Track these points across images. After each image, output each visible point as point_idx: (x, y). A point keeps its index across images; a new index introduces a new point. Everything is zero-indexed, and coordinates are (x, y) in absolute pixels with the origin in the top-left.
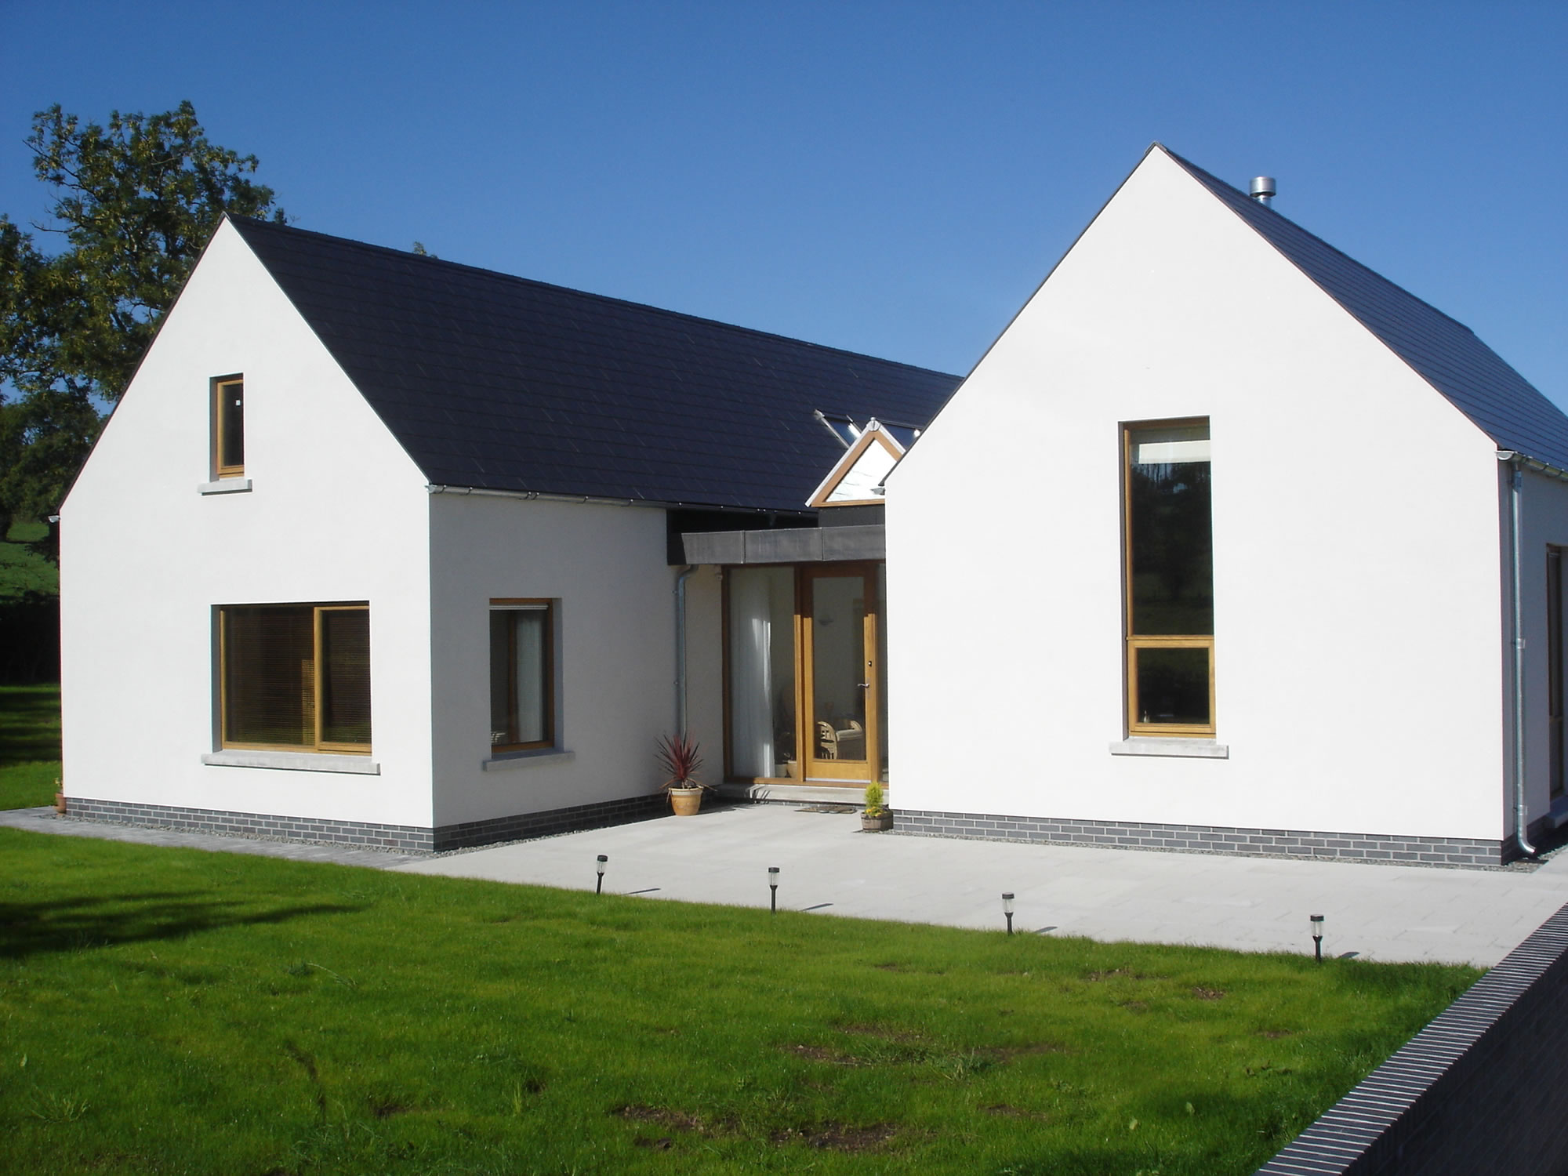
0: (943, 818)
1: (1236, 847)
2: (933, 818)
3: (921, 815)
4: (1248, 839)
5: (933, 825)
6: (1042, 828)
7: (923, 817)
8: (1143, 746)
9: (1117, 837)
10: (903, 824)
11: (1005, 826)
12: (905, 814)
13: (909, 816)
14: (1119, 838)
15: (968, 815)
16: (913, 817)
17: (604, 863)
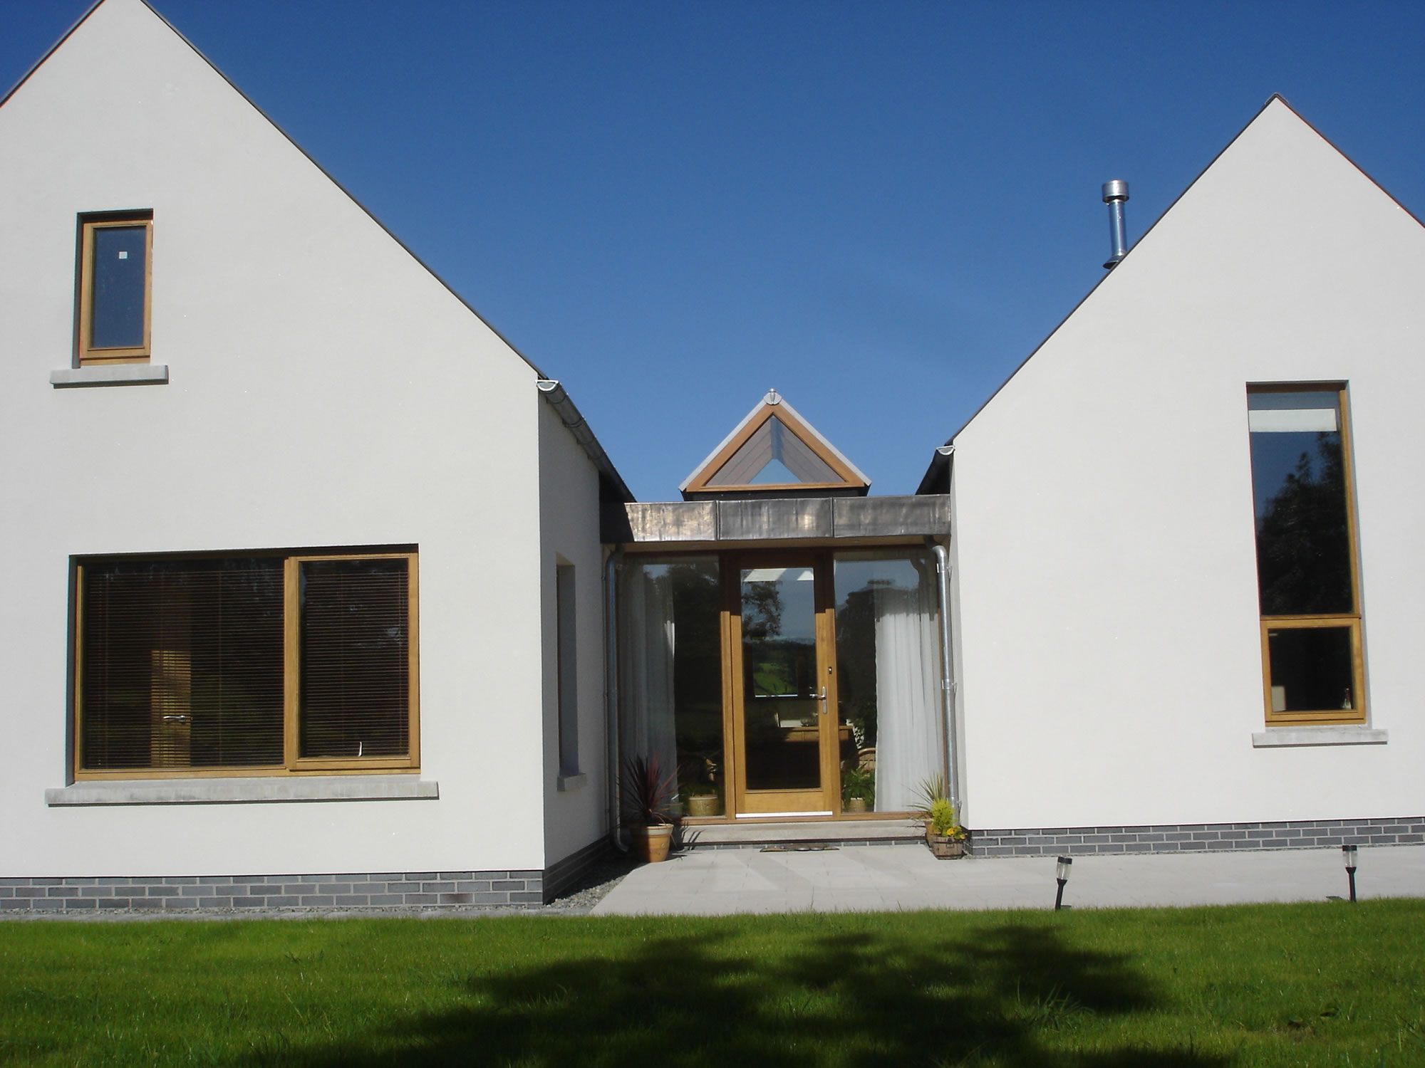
0: (1041, 836)
1: (1397, 839)
2: (1027, 836)
3: (1011, 834)
4: (1410, 829)
5: (1028, 845)
6: (1169, 837)
7: (1013, 836)
8: (1294, 735)
9: (1261, 840)
10: (986, 847)
11: (1123, 839)
12: (988, 835)
13: (994, 837)
14: (1263, 841)
15: (1073, 830)
16: (999, 837)
17: (1069, 865)
